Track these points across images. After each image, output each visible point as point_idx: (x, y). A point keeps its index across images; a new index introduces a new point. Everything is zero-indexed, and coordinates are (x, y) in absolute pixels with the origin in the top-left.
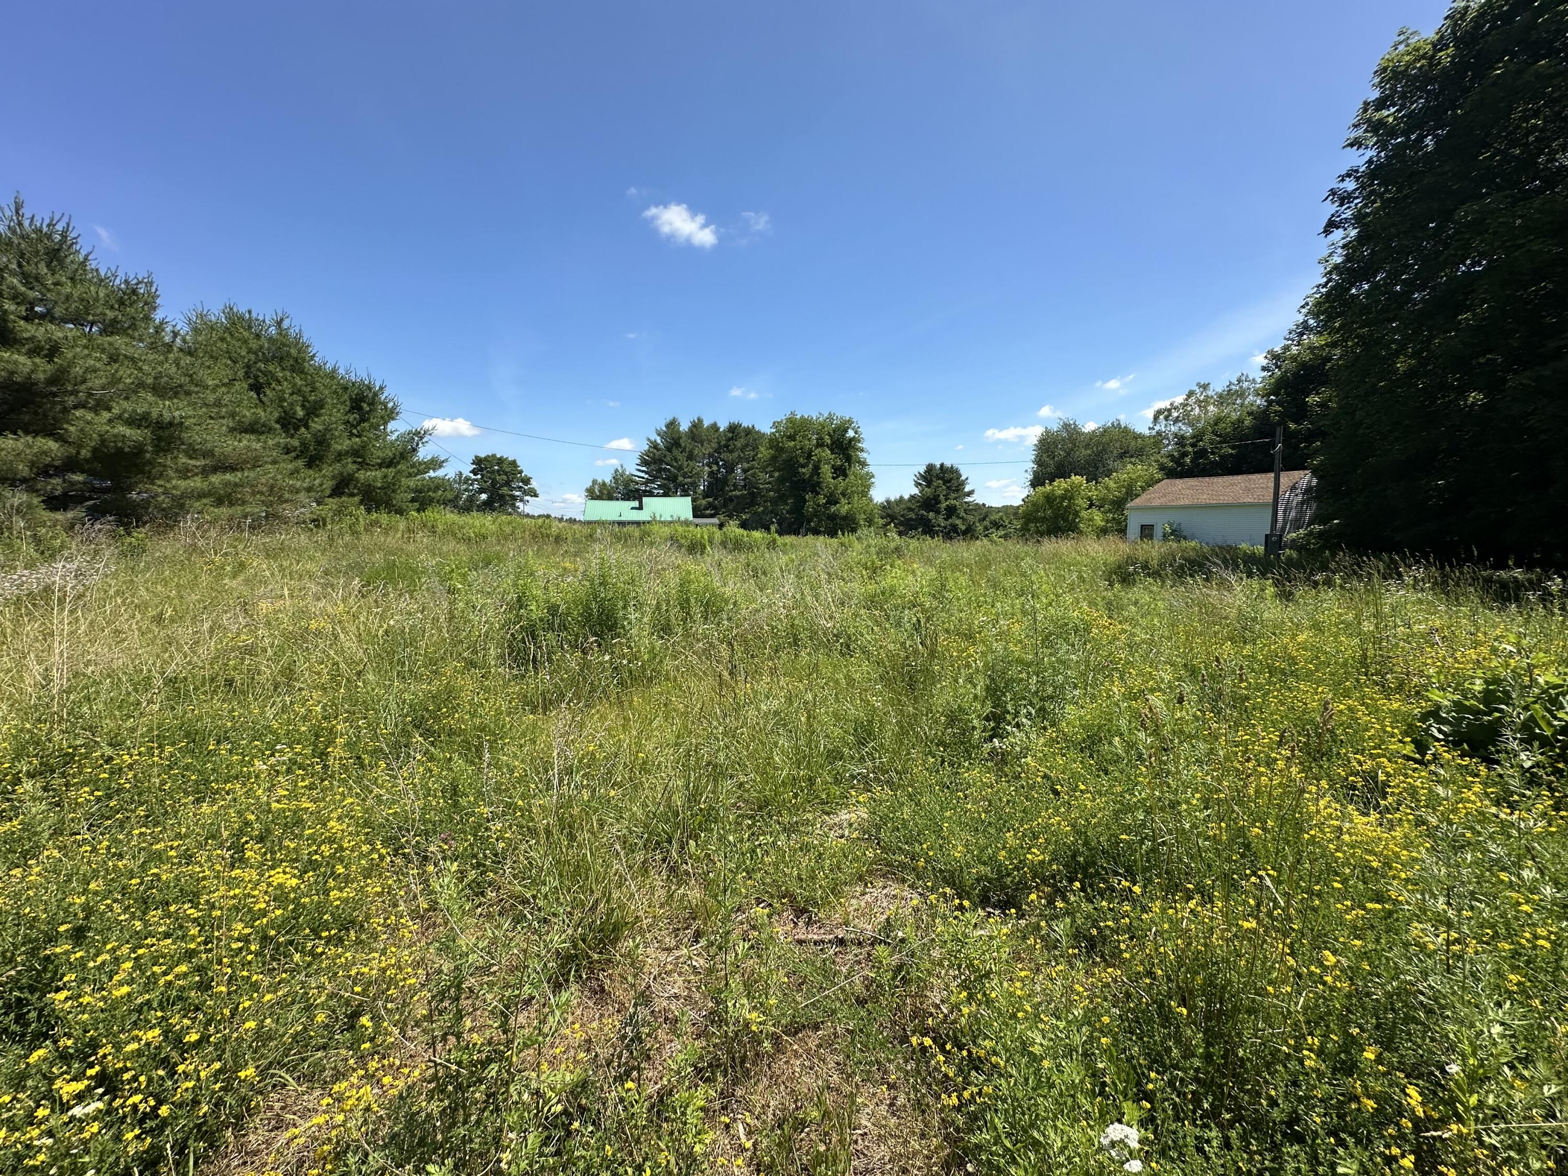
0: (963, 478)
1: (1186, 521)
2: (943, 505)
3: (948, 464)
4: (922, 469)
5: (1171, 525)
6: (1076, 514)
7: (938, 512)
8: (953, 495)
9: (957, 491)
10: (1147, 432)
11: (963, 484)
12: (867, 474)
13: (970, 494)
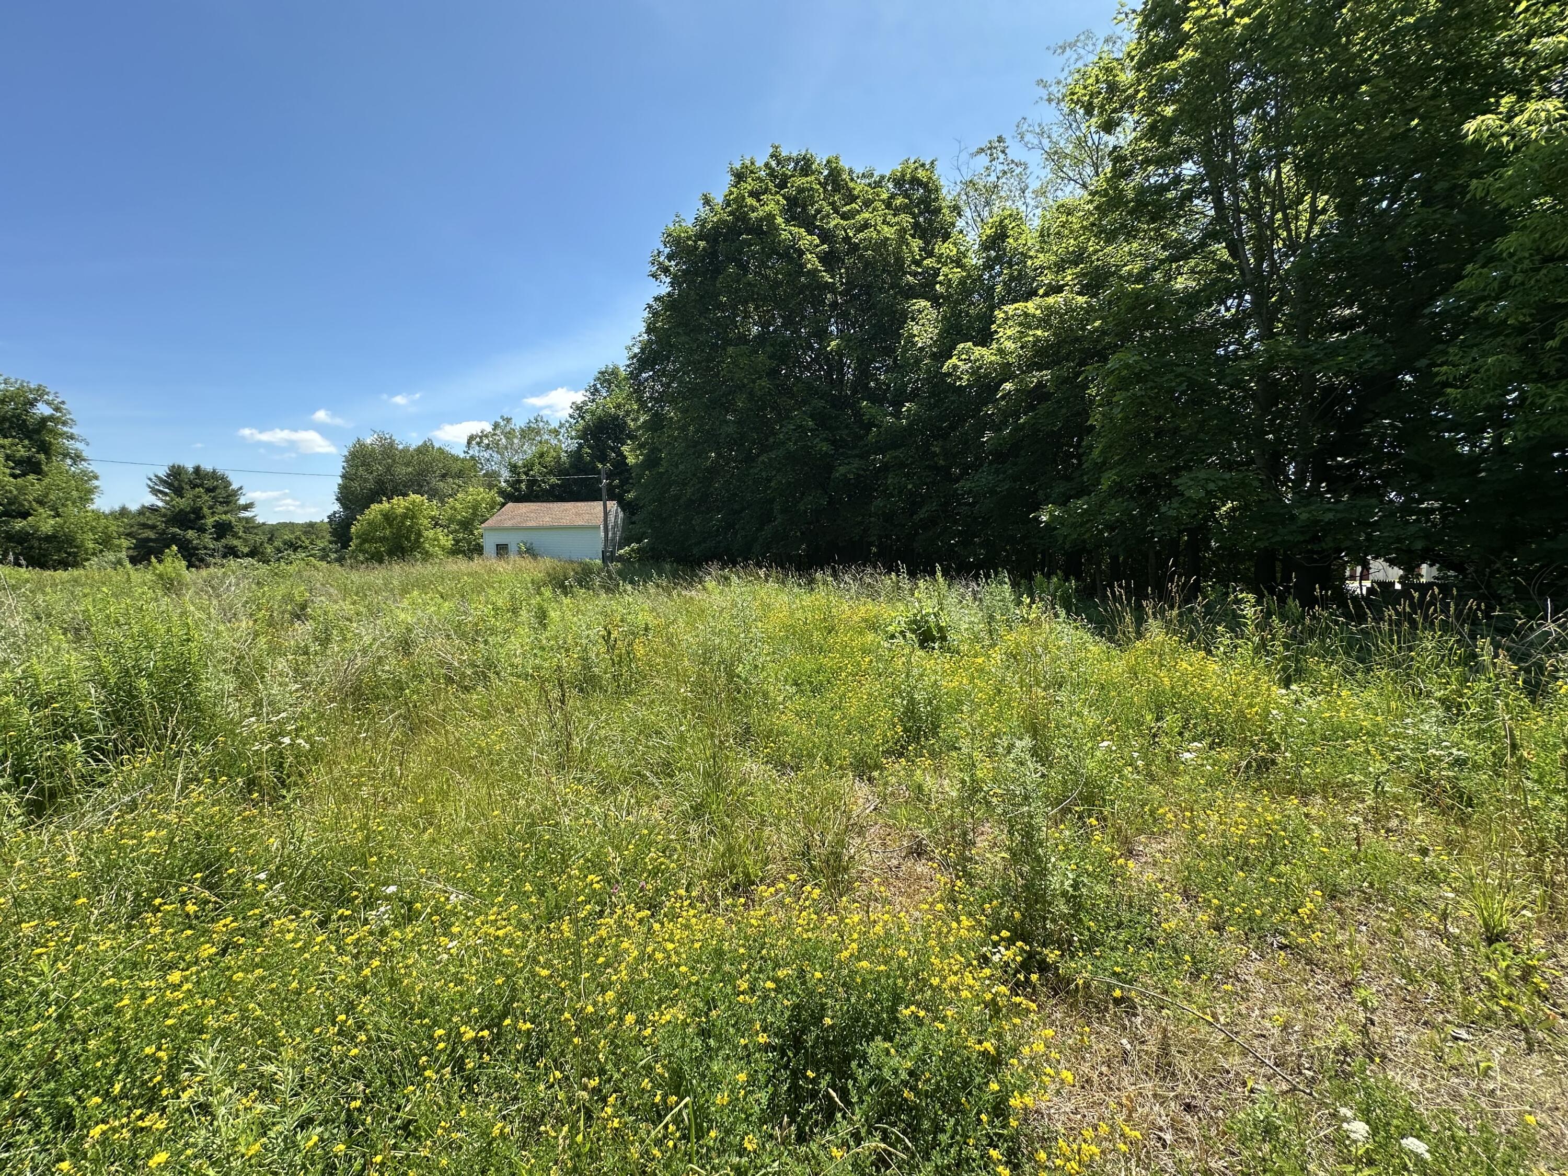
0: (235, 486)
1: (537, 539)
2: (210, 521)
3: (207, 467)
4: (163, 472)
5: (525, 544)
6: (419, 534)
7: (202, 530)
8: (220, 509)
9: (228, 503)
10: (462, 455)
11: (235, 493)
12: (84, 473)
13: (246, 507)
